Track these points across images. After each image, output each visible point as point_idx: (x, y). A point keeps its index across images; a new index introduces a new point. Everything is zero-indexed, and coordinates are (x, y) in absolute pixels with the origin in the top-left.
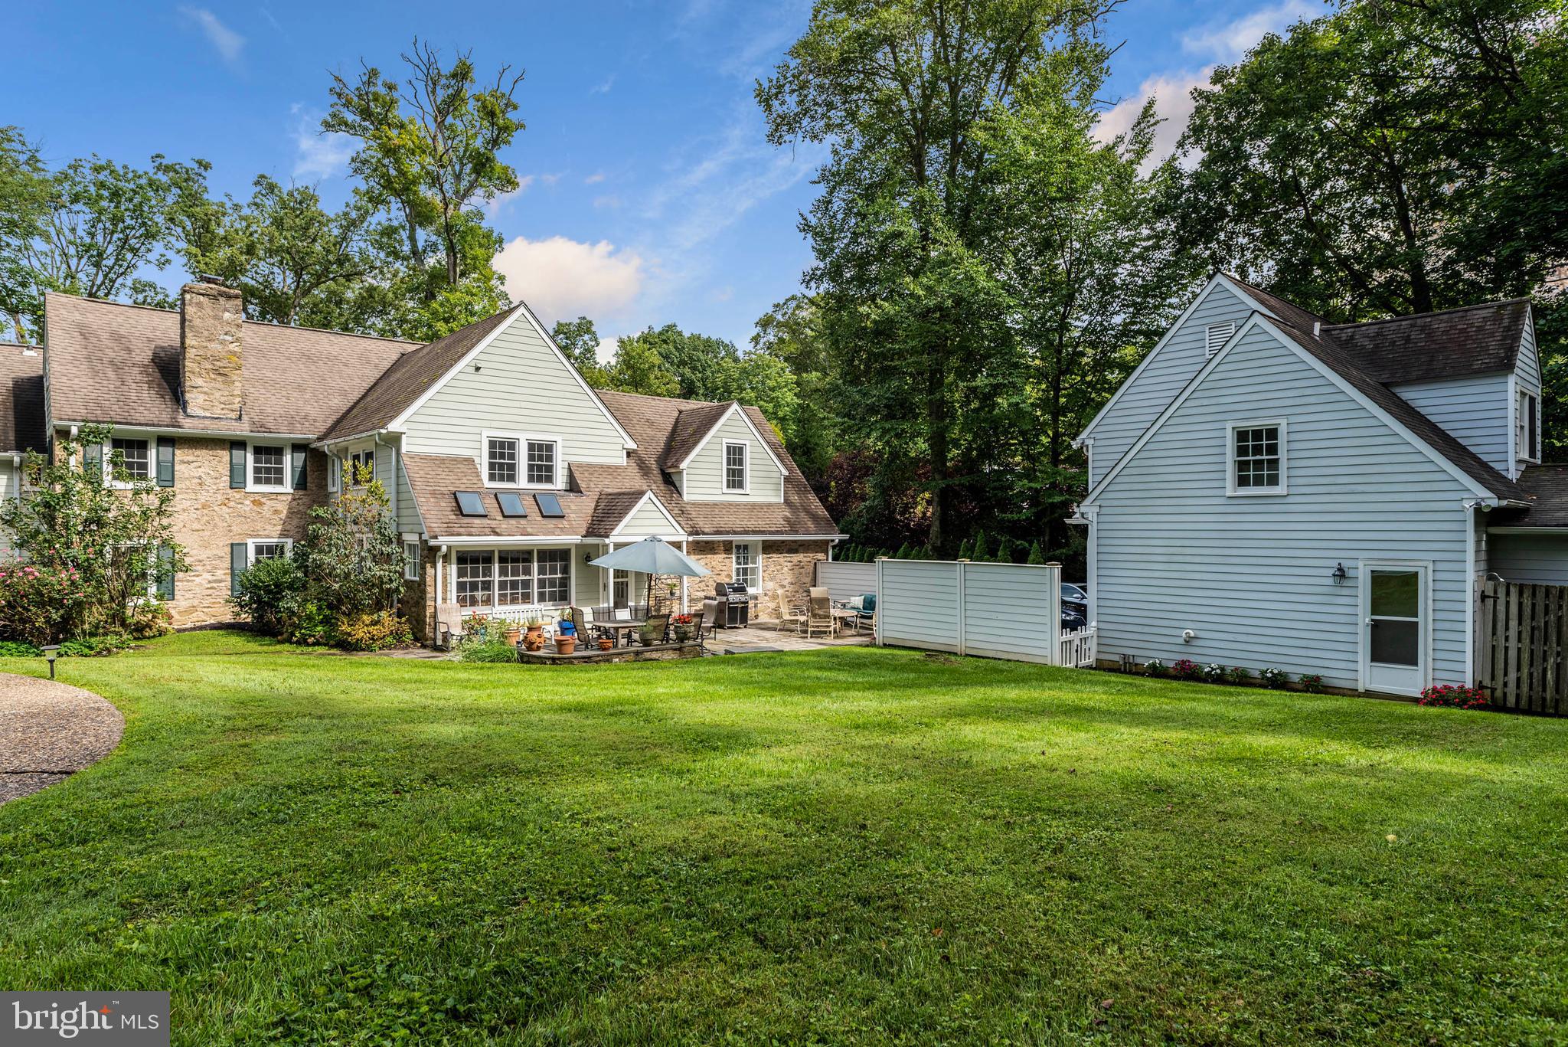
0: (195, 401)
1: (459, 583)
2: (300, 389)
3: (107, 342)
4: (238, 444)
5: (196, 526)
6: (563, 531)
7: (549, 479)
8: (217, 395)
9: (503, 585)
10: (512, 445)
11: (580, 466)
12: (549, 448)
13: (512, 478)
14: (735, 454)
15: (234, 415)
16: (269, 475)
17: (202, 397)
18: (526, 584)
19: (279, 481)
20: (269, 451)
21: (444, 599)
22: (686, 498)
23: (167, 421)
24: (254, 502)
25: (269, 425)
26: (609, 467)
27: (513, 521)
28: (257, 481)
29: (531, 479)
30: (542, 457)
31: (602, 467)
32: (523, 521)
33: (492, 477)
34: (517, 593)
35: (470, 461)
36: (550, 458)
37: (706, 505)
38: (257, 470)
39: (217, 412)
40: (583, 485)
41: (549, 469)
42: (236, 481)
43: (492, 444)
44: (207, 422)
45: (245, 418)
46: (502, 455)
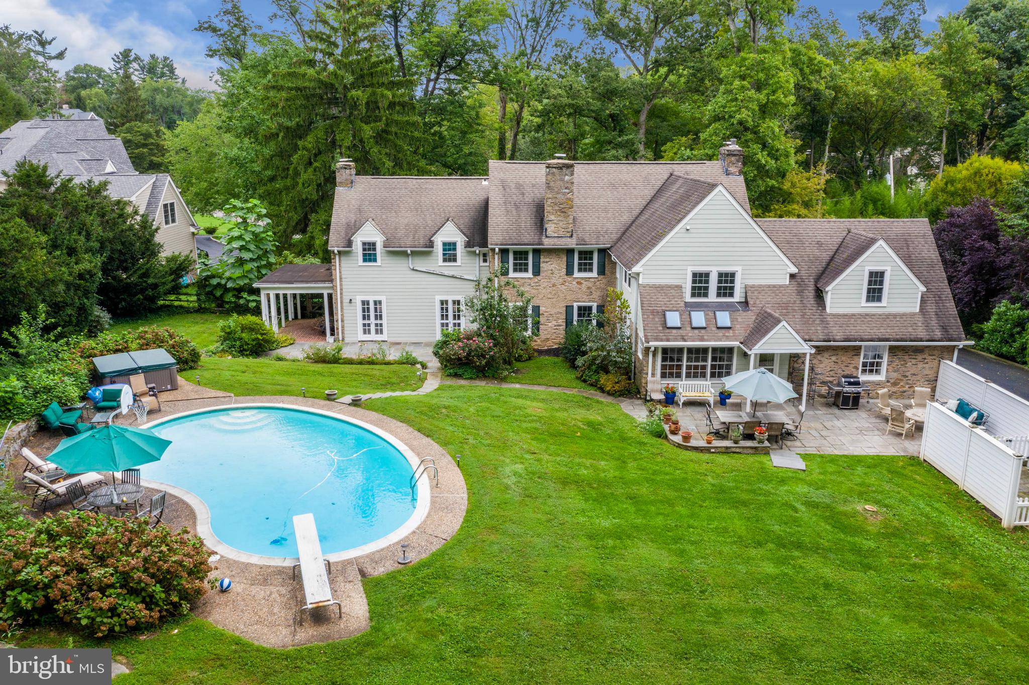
0: (550, 228)
1: (662, 365)
2: (606, 211)
3: (513, 190)
4: (570, 252)
5: (550, 296)
6: (728, 338)
7: (731, 295)
8: (561, 224)
9: (688, 367)
10: (707, 275)
11: (753, 286)
12: (733, 275)
13: (706, 295)
14: (876, 278)
15: (569, 235)
16: (585, 267)
17: (554, 225)
18: (704, 367)
19: (591, 270)
20: (586, 255)
21: (653, 375)
22: (828, 310)
23: (537, 241)
24: (578, 283)
25: (587, 239)
26: (774, 286)
27: (696, 331)
28: (580, 270)
29: (719, 295)
30: (727, 282)
31: (769, 286)
32: (703, 331)
33: (693, 295)
34: (696, 373)
35: (679, 287)
36: (732, 282)
37: (845, 315)
38: (580, 264)
39: (561, 234)
40: (751, 302)
41: (732, 288)
42: (570, 272)
43: (695, 275)
44: (556, 240)
45: (575, 235)
46: (700, 281)
